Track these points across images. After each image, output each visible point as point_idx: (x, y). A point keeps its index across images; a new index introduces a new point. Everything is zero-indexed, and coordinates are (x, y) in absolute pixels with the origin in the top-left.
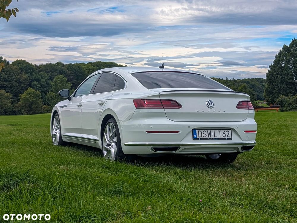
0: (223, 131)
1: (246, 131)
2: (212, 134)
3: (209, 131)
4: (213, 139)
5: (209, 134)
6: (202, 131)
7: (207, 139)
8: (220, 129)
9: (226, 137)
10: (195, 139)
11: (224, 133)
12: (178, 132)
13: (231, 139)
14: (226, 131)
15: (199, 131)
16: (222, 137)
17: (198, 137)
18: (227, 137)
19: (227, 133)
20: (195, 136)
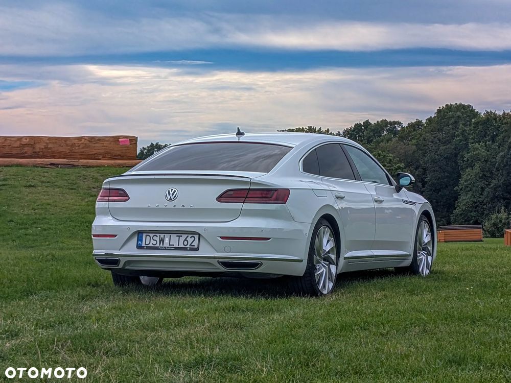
0: (184, 236)
1: (222, 238)
2: (167, 240)
3: (162, 236)
4: (166, 249)
5: (162, 241)
6: (152, 235)
7: (157, 248)
8: (179, 233)
9: (188, 246)
10: (139, 247)
11: (186, 240)
12: (115, 236)
13: (197, 249)
14: (190, 236)
15: (146, 236)
16: (181, 245)
17: (143, 245)
18: (191, 245)
19: (190, 240)
20: (139, 242)
